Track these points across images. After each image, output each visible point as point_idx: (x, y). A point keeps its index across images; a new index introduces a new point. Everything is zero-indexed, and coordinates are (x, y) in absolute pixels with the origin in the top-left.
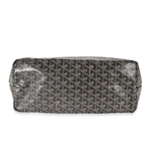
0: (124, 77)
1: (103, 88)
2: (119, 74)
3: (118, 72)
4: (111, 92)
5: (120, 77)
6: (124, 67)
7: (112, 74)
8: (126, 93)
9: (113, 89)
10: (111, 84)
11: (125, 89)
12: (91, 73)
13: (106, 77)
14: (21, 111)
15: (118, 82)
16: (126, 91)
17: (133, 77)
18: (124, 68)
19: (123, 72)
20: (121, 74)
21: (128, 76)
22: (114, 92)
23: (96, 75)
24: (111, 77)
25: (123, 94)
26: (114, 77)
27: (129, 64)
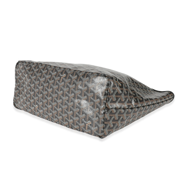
0: (91, 92)
1: (70, 101)
2: (86, 88)
3: (86, 86)
4: (77, 107)
5: (87, 91)
6: (93, 80)
7: (79, 86)
8: (94, 112)
9: (80, 104)
10: (78, 98)
11: (93, 106)
12: (62, 82)
13: (74, 89)
15: (86, 97)
16: (94, 110)
17: (101, 94)
18: (93, 82)
19: (90, 85)
20: (88, 88)
21: (96, 92)
22: (81, 107)
23: (66, 84)
24: (78, 89)
25: (90, 113)
26: (81, 90)
27: (99, 77)
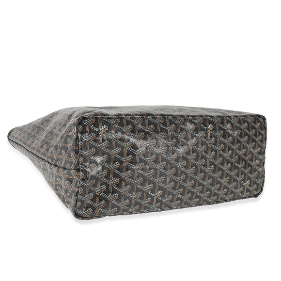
12: (211, 137)
14: (86, 217)
